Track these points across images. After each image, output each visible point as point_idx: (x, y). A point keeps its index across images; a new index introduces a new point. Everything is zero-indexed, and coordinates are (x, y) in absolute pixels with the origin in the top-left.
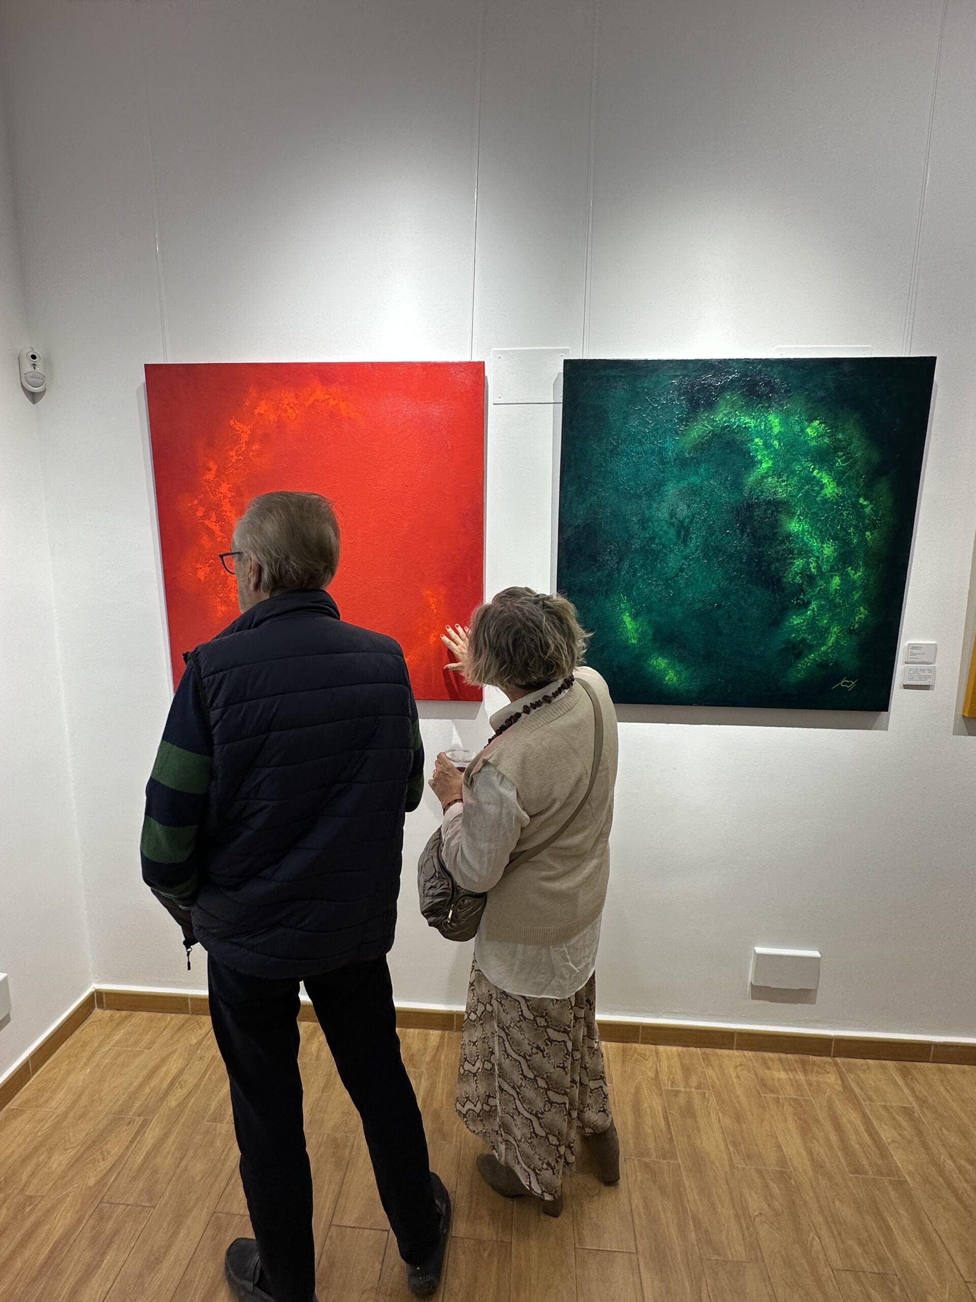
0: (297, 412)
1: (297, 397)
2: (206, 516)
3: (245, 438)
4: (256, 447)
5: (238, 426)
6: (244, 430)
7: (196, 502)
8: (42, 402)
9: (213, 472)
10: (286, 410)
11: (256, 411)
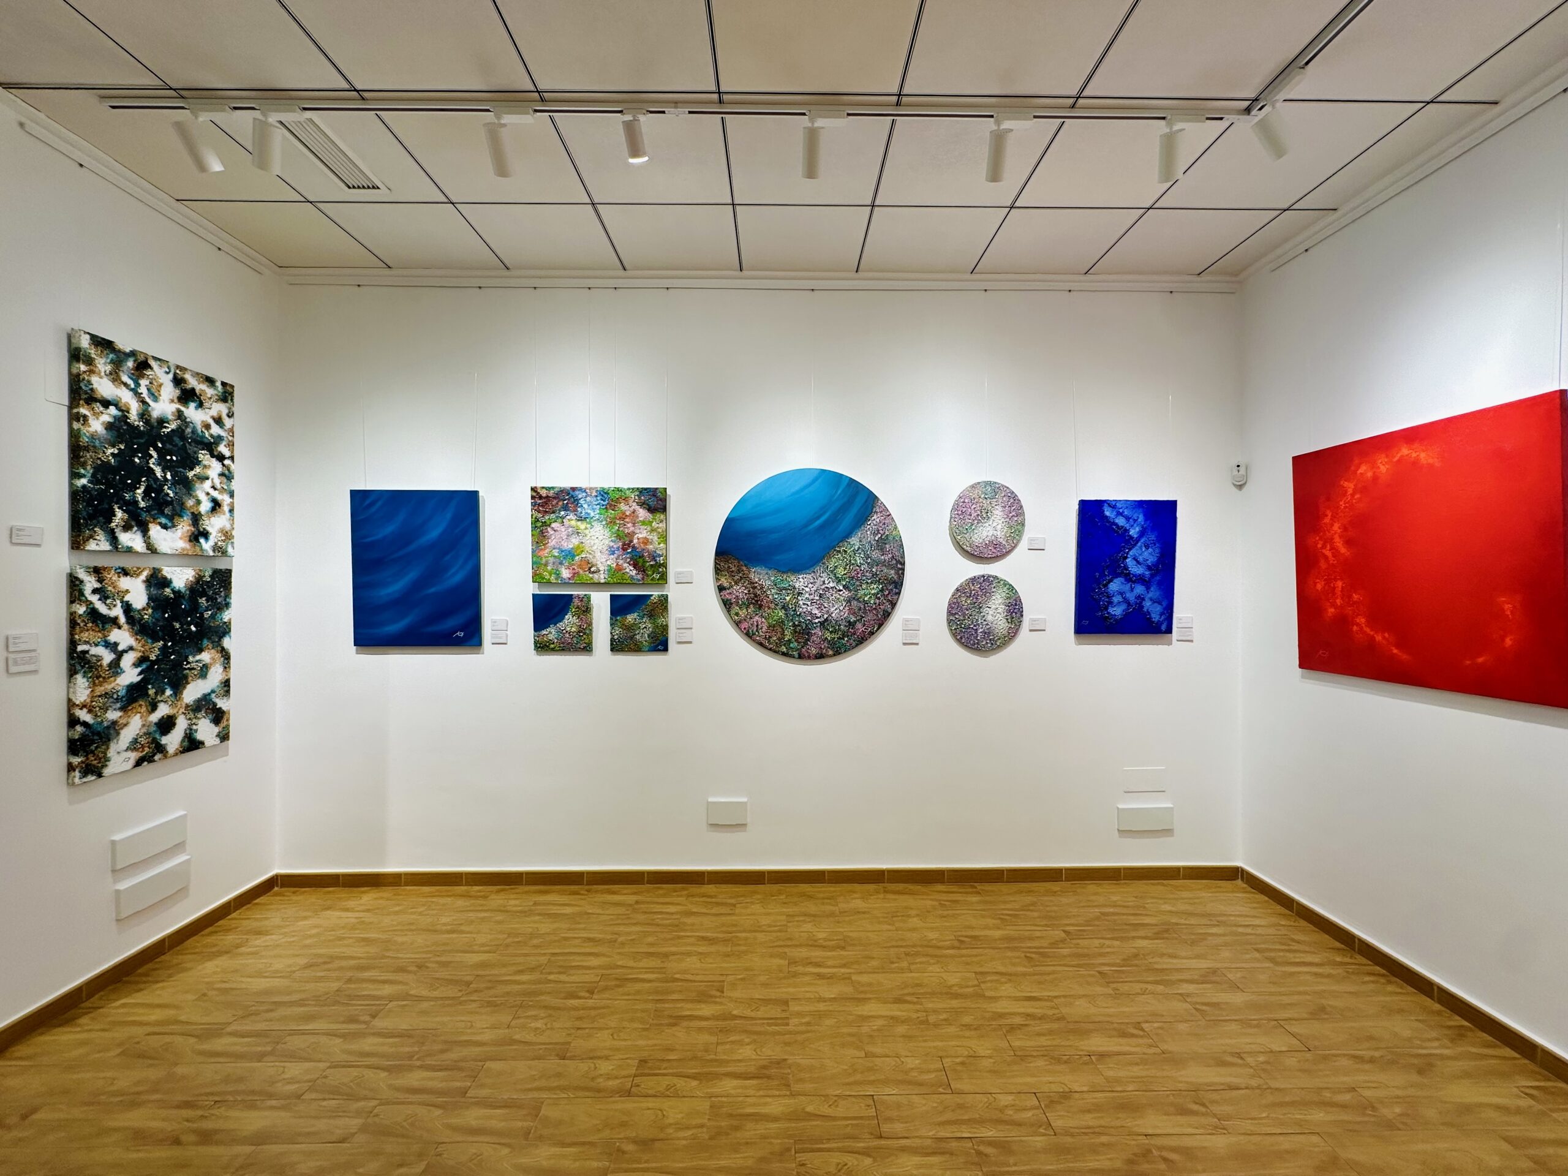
0: (1387, 466)
1: (1387, 456)
2: (1324, 547)
3: (1350, 491)
4: (1357, 496)
5: (1346, 484)
6: (1350, 486)
7: (1318, 538)
8: (1245, 489)
9: (1329, 517)
10: (1379, 467)
11: (1359, 472)
